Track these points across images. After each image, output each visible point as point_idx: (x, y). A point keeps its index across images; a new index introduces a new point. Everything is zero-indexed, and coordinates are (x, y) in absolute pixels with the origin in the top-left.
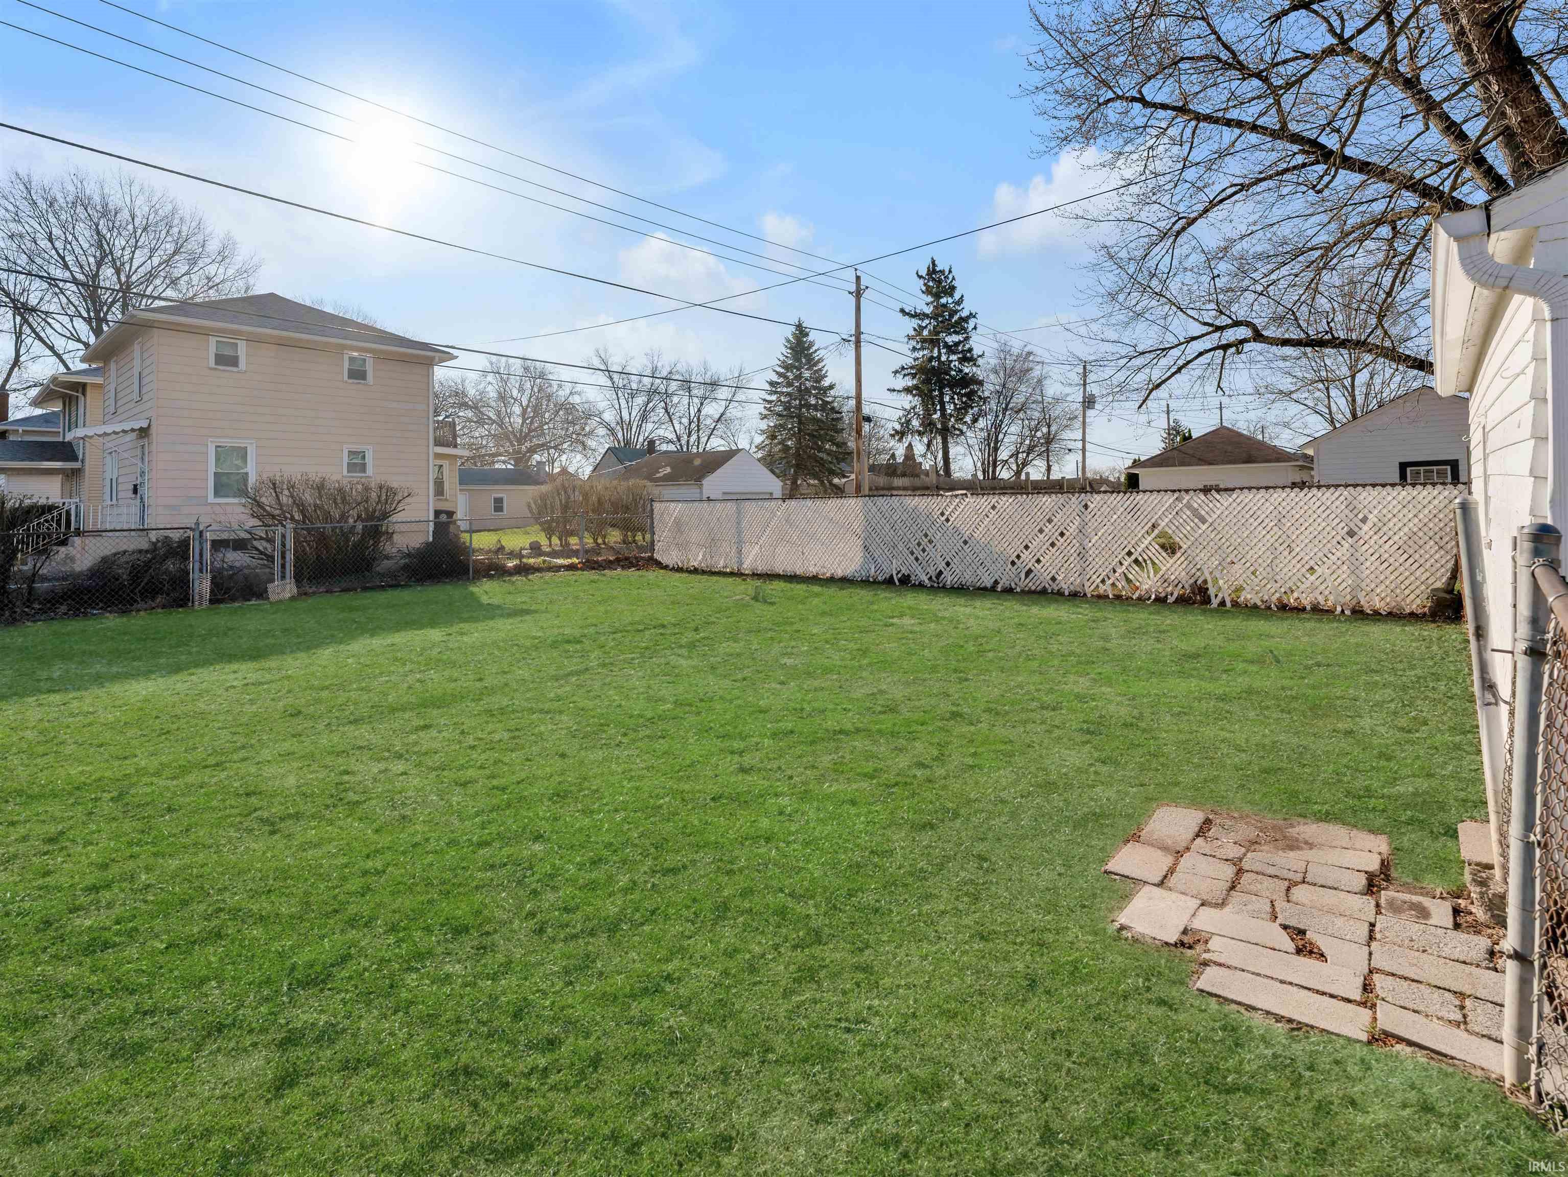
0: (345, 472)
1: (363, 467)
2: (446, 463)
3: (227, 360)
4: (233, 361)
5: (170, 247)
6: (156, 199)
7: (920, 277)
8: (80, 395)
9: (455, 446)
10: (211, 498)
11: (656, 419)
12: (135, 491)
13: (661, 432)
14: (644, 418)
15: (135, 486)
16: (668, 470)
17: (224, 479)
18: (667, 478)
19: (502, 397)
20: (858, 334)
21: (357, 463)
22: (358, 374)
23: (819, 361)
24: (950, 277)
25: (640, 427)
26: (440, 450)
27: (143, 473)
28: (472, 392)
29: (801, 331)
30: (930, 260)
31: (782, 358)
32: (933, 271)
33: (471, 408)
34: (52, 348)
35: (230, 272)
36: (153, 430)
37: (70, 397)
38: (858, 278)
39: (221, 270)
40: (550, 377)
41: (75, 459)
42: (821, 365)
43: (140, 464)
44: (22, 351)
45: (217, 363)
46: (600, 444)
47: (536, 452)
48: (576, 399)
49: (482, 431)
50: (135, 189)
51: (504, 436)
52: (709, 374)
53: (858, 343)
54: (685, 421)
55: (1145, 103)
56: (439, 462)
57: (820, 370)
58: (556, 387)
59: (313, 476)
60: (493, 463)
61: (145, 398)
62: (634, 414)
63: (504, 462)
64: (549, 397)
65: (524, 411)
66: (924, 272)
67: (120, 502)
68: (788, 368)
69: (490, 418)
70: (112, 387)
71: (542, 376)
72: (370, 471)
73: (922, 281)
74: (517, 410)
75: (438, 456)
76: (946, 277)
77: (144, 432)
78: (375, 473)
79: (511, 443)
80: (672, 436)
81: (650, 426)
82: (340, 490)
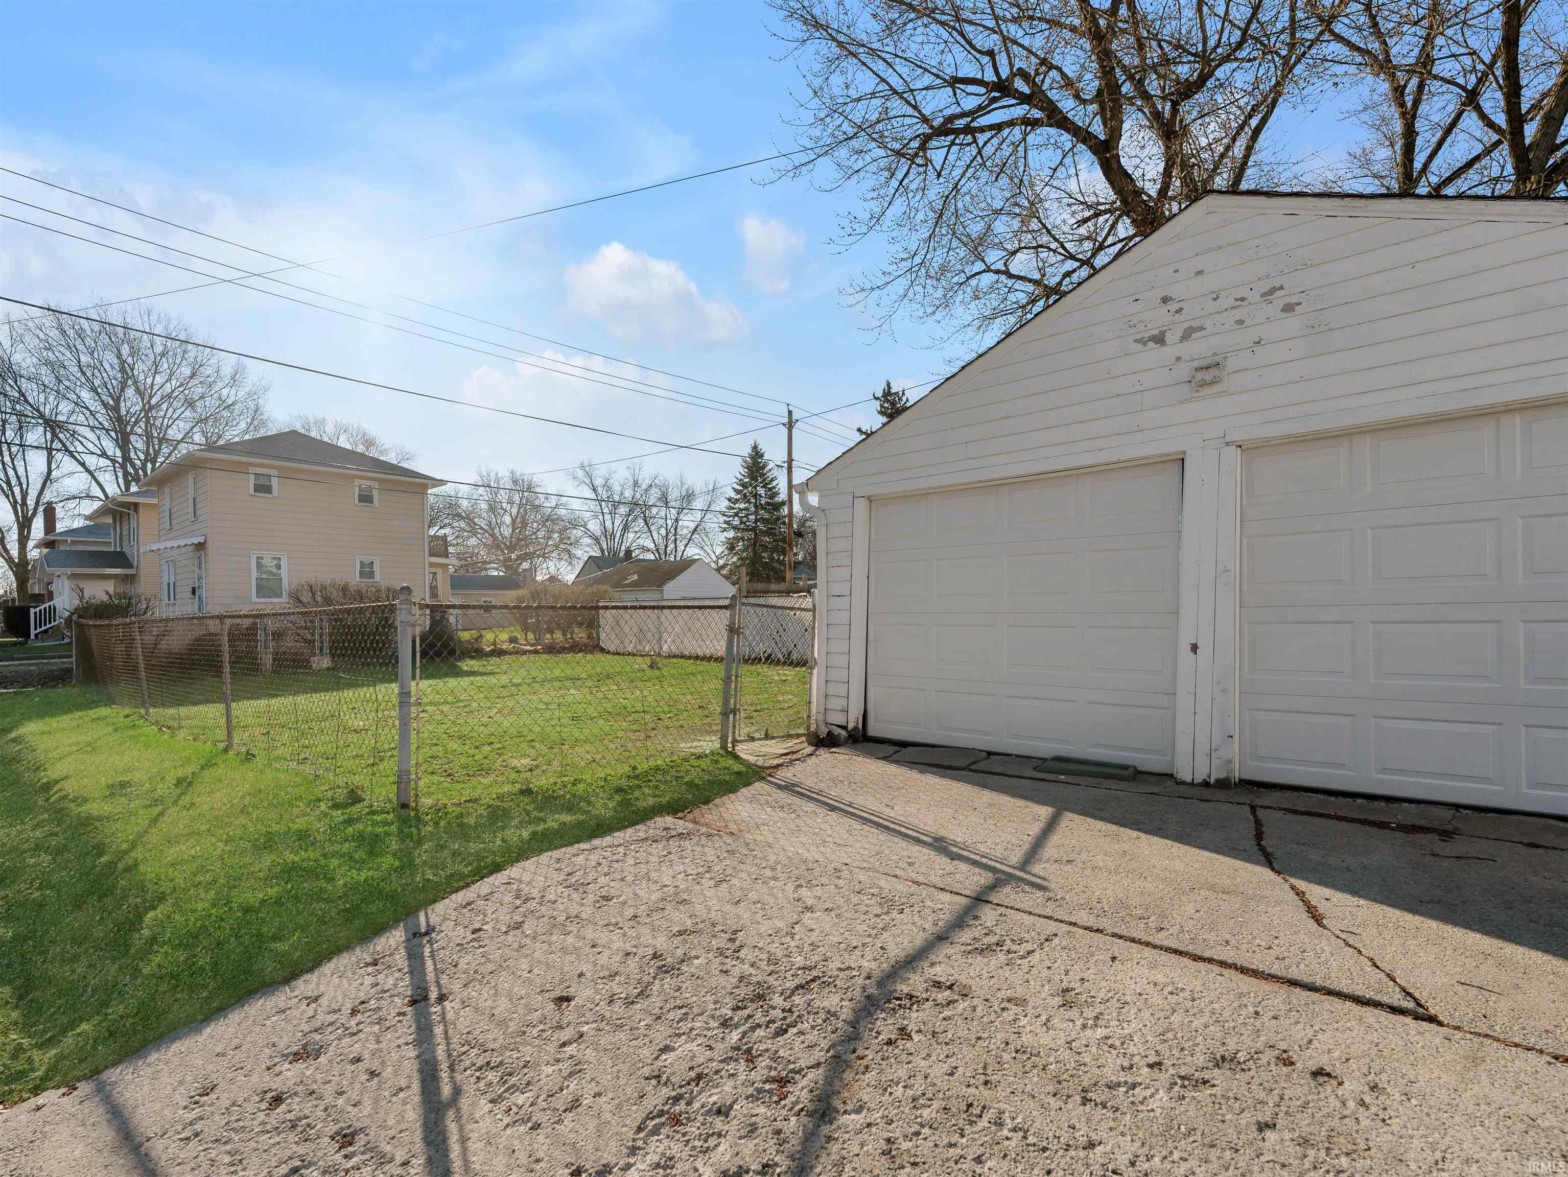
0: (358, 579)
1: (371, 574)
2: (439, 571)
3: (263, 488)
4: (267, 489)
5: (186, 371)
6: (172, 326)
7: (876, 398)
8: (132, 512)
9: (447, 557)
10: (254, 599)
11: (637, 529)
12: (194, 592)
13: (641, 542)
14: (626, 528)
15: (194, 589)
16: (636, 577)
17: (264, 583)
18: (635, 584)
19: (492, 509)
20: (790, 461)
21: (367, 571)
22: (366, 498)
23: (772, 480)
24: (904, 399)
25: (622, 536)
26: (434, 560)
27: (200, 579)
28: (465, 504)
29: (757, 454)
30: (883, 385)
31: (740, 477)
32: (888, 393)
33: (463, 518)
34: (83, 465)
35: (241, 394)
36: (209, 545)
37: (121, 513)
38: (790, 412)
39: (233, 392)
40: (538, 490)
41: (131, 567)
42: (774, 484)
43: (197, 570)
44: (54, 466)
45: (255, 491)
46: (586, 550)
47: (525, 560)
48: (562, 512)
49: (473, 541)
50: (154, 318)
51: (496, 545)
52: (685, 487)
53: (790, 469)
54: (663, 531)
55: (1011, 276)
56: (433, 570)
57: (774, 487)
58: (542, 500)
59: (338, 581)
60: (486, 569)
61: (200, 519)
62: (616, 524)
63: (497, 569)
64: (537, 508)
65: (514, 521)
66: (879, 394)
67: (178, 602)
68: (744, 486)
69: (482, 528)
70: (167, 507)
71: (530, 489)
72: (377, 577)
73: (878, 403)
74: (507, 519)
75: (432, 565)
76: (900, 399)
77: (200, 546)
78: (383, 578)
79: (502, 551)
80: (651, 546)
81: (631, 536)
82: (359, 591)
